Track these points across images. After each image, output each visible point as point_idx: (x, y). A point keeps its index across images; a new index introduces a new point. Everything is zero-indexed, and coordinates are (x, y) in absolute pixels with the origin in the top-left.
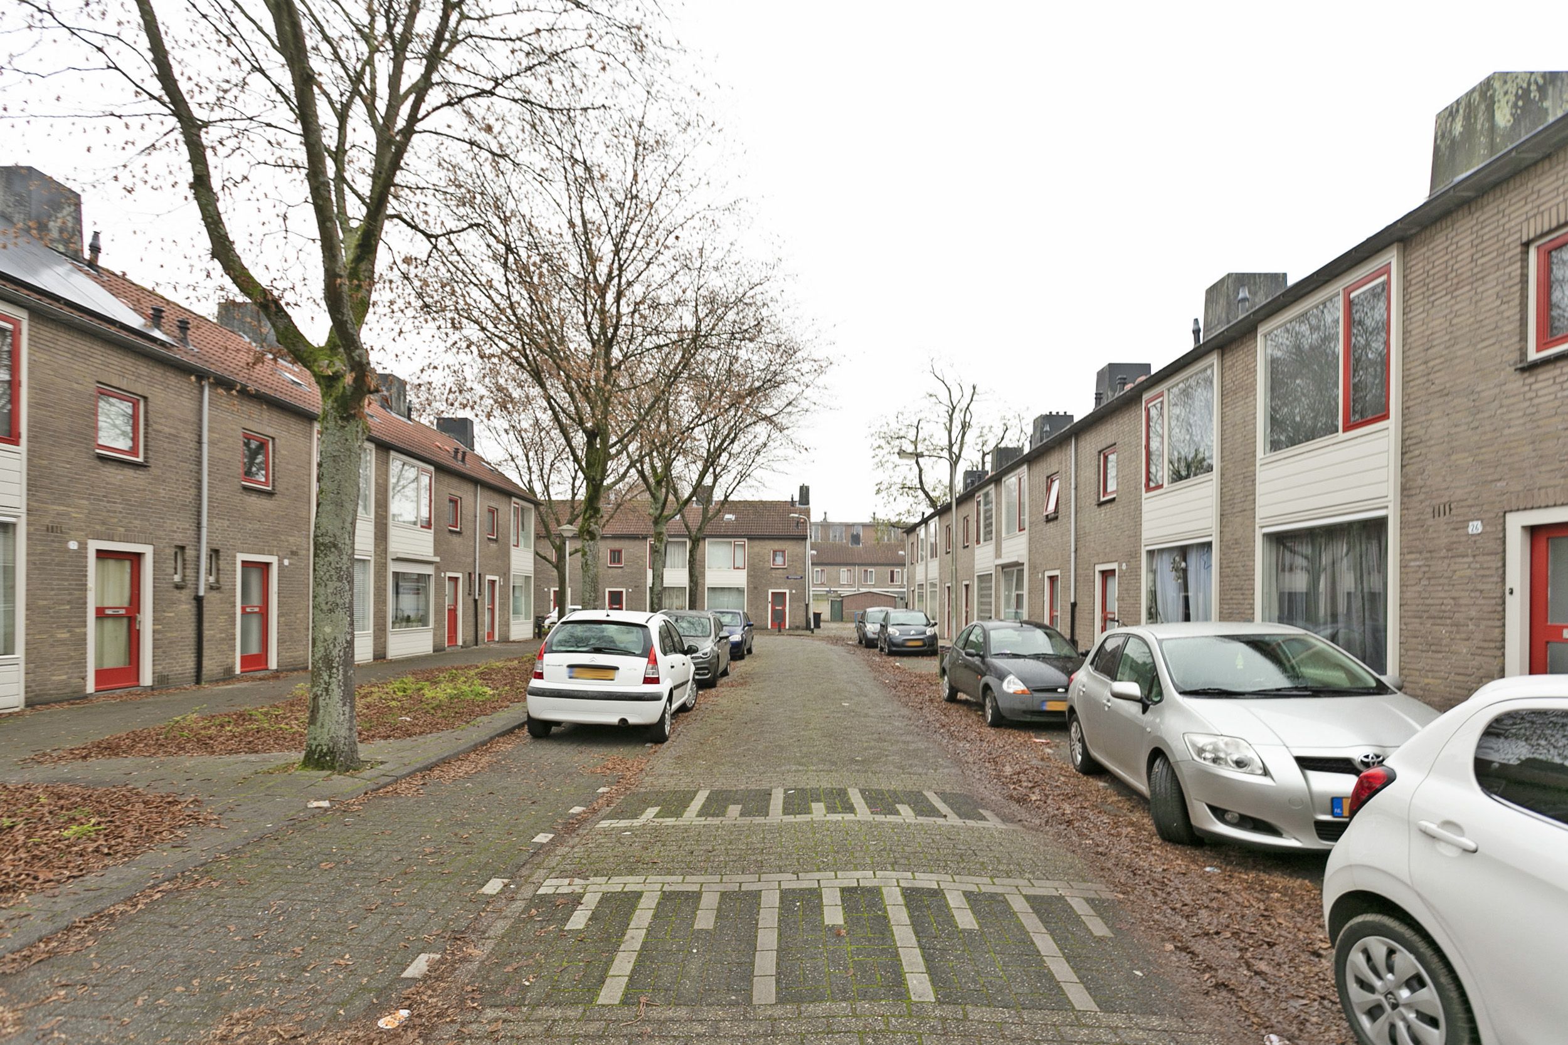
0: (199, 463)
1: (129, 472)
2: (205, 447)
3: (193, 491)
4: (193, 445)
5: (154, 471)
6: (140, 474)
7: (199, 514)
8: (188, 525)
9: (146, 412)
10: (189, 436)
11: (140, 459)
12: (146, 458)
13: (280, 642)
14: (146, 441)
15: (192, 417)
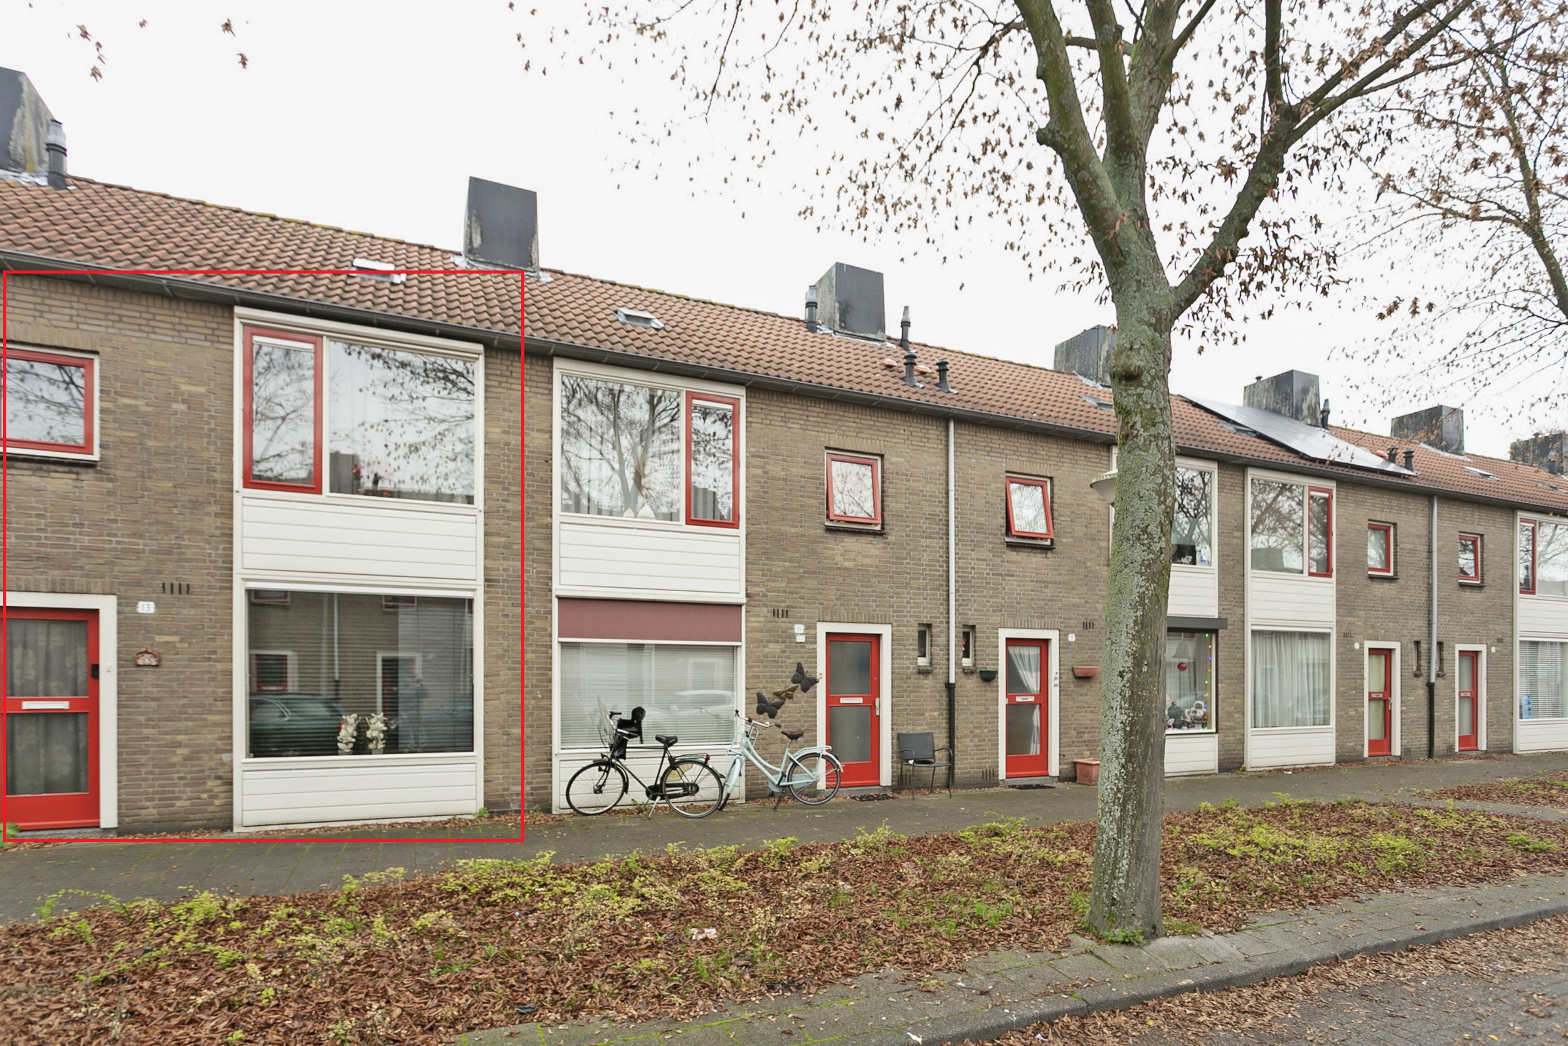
0: (1430, 568)
1: (1386, 585)
2: (1435, 555)
3: (1425, 594)
4: (1425, 555)
5: (1401, 582)
6: (1393, 585)
7: (1430, 613)
8: (1423, 623)
9: (1395, 535)
10: (1423, 548)
11: (1391, 574)
12: (1396, 572)
13: (1489, 725)
14: (1395, 559)
15: (1424, 532)
